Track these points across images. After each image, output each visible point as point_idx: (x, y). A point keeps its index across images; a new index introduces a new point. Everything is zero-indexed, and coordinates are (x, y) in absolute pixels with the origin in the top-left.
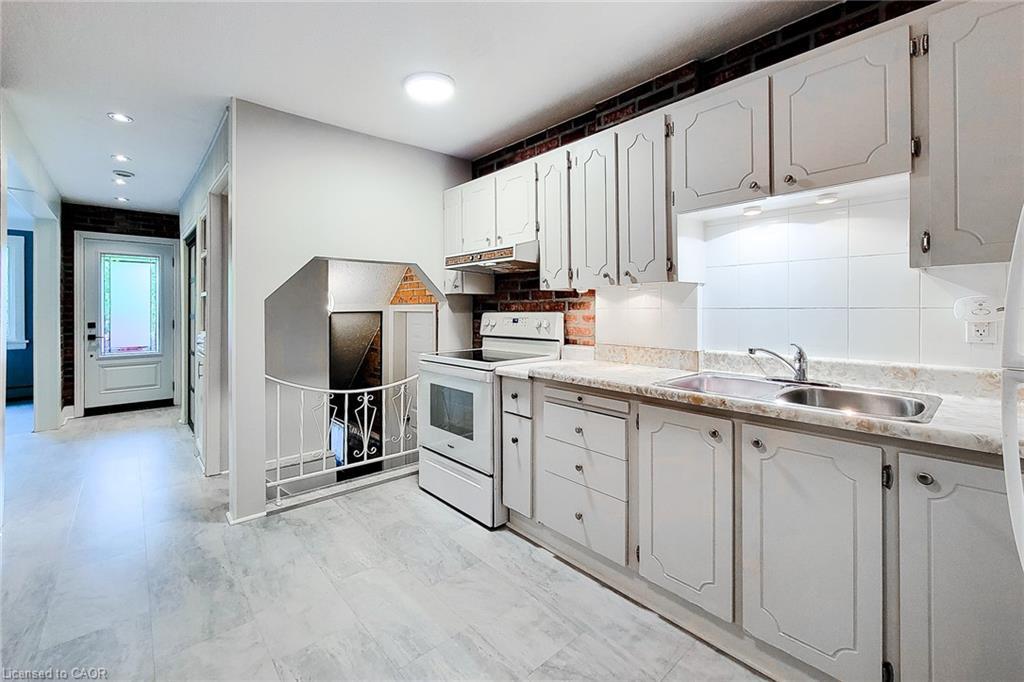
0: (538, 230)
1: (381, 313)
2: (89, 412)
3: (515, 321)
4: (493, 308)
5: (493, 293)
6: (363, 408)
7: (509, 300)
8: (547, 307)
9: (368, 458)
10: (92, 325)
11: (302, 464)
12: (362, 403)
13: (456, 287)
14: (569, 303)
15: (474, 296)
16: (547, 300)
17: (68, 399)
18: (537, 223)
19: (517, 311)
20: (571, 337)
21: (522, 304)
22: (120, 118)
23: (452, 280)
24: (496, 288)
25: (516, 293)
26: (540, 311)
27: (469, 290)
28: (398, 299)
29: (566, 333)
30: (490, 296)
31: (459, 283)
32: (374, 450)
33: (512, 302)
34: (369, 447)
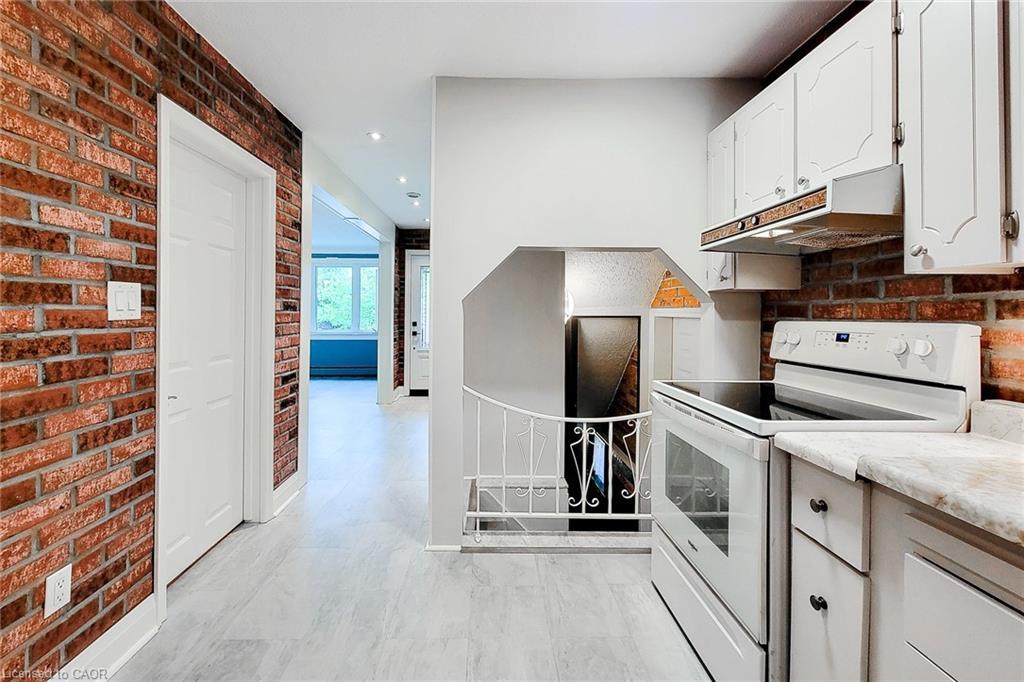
0: (898, 143)
1: (639, 318)
2: (414, 393)
3: (840, 338)
4: (798, 313)
5: (799, 288)
6: (582, 442)
7: (831, 300)
8: (929, 311)
9: (587, 511)
10: (415, 324)
11: (531, 489)
12: (581, 434)
13: (723, 279)
14: (999, 303)
15: (764, 295)
16: (929, 298)
17: (399, 381)
18: (897, 126)
19: (850, 319)
20: (1005, 383)
21: (861, 306)
22: (376, 136)
23: (719, 268)
24: (805, 279)
25: (849, 286)
26: (908, 319)
27: (749, 282)
28: (660, 301)
29: (988, 369)
30: (793, 293)
31: (729, 273)
32: (596, 503)
33: (838, 302)
34: (589, 498)
